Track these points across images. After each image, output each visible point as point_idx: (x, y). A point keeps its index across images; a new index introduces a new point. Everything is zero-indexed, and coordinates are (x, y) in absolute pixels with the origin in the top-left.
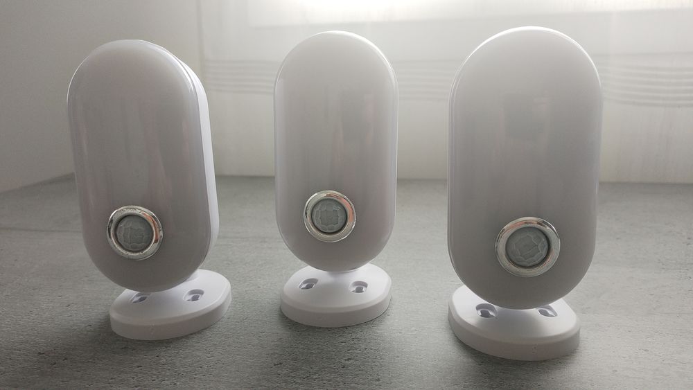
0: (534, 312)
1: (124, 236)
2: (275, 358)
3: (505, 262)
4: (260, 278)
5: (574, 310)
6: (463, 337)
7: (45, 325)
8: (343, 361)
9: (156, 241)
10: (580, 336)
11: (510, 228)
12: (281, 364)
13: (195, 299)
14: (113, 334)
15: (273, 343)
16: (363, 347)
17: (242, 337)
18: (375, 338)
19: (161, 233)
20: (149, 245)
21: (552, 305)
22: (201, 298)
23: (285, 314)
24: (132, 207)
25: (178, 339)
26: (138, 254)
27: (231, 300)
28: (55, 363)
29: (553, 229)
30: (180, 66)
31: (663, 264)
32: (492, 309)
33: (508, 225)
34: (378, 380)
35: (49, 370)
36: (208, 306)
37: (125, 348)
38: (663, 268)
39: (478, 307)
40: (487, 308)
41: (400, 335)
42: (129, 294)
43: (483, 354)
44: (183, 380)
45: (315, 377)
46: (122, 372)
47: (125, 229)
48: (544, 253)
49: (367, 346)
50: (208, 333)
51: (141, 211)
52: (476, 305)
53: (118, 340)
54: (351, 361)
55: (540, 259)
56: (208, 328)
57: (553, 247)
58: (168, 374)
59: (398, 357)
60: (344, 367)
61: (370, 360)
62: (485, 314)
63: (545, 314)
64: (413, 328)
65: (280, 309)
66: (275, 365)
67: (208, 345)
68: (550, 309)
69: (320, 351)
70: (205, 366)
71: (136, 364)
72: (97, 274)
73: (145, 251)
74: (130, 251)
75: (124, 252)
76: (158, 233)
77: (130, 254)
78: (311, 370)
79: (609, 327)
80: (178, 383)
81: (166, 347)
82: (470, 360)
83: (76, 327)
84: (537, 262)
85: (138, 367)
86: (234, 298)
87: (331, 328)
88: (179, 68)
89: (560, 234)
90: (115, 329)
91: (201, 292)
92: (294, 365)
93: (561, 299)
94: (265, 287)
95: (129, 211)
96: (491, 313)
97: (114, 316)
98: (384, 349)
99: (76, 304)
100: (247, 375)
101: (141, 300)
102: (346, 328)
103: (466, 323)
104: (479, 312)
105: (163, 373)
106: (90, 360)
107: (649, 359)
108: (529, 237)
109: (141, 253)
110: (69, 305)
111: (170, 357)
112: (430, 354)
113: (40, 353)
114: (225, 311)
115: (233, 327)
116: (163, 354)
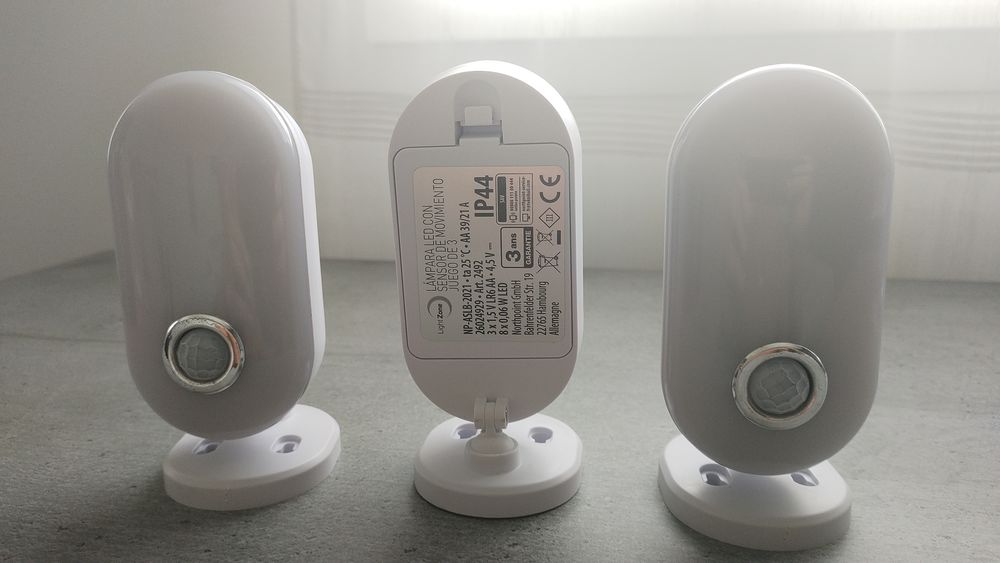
0: (786, 479)
1: (188, 358)
2: (407, 542)
3: (745, 406)
4: (382, 417)
5: (842, 475)
6: (681, 515)
7: (68, 485)
8: (506, 547)
9: (235, 366)
10: (852, 514)
11: (755, 358)
12: (415, 550)
13: (288, 449)
14: (168, 500)
15: (403, 518)
16: (534, 525)
17: (356, 508)
19: (242, 355)
20: (224, 373)
21: (813, 469)
22: (298, 449)
24: (200, 316)
26: (207, 385)
27: (340, 450)
28: (84, 544)
29: (817, 361)
30: (274, 110)
31: (968, 406)
32: (724, 474)
33: (752, 354)
35: (74, 554)
36: (308, 460)
37: (186, 522)
38: (969, 412)
39: (703, 470)
40: (715, 470)
41: (588, 508)
42: (189, 441)
43: (710, 539)
46: (182, 558)
47: (190, 348)
48: (804, 396)
49: (539, 524)
50: (307, 501)
51: (212, 322)
52: (700, 466)
53: (176, 510)
54: (518, 548)
55: (797, 405)
56: (306, 492)
57: (816, 389)
59: (586, 542)
60: (507, 557)
61: (545, 547)
62: (713, 480)
63: (801, 481)
64: (607, 499)
66: (406, 551)
67: (308, 520)
68: (809, 474)
70: (303, 552)
71: (203, 547)
72: (143, 408)
73: (218, 382)
74: (196, 381)
75: (187, 381)
76: (238, 354)
77: (196, 385)
79: (892, 500)
81: (246, 522)
82: (692, 549)
83: (114, 489)
84: (794, 408)
85: (206, 551)
86: (344, 447)
88: (272, 112)
89: (827, 367)
90: (171, 492)
91: (297, 440)
92: (433, 552)
93: (826, 462)
94: (390, 430)
95: (196, 323)
96: (722, 478)
97: (170, 473)
99: (114, 453)
101: (210, 449)
103: (685, 492)
104: (705, 477)
106: (135, 540)
107: (953, 551)
108: (782, 371)
109: (212, 384)
110: (103, 455)
111: (252, 537)
112: (633, 538)
113: (61, 528)
114: (332, 468)
115: (343, 491)
116: (241, 532)
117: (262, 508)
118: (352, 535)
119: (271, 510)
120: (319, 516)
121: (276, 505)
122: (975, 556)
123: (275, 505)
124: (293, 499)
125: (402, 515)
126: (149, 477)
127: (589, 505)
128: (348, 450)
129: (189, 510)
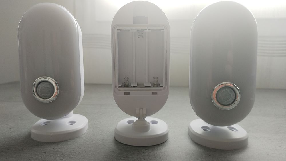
1: (40, 90)
14: (32, 139)
15: (109, 144)
17: (94, 141)
20: (52, 95)
22: (74, 124)
24: (45, 77)
26: (46, 100)
29: (237, 88)
32: (209, 128)
33: (217, 86)
34: (161, 158)
40: (206, 128)
44: (66, 158)
47: (41, 87)
48: (233, 98)
50: (77, 139)
51: (49, 79)
52: (201, 127)
53: (34, 142)
55: (231, 102)
56: (77, 137)
57: (237, 96)
58: (59, 155)
62: (205, 130)
63: (232, 130)
67: (78, 144)
70: (77, 152)
73: (50, 99)
74: (43, 98)
75: (40, 99)
76: (57, 90)
77: (43, 100)
80: (64, 159)
81: (58, 145)
85: (44, 153)
86: (89, 126)
90: (33, 137)
91: (74, 122)
95: (44, 79)
96: (208, 130)
97: (33, 131)
101: (46, 125)
104: (203, 129)
105: (56, 155)
106: (20, 150)
108: (226, 90)
109: (48, 99)
110: (11, 128)
111: (59, 149)
112: (183, 148)
114: (85, 131)
115: (89, 137)
116: (56, 147)
117: (63, 141)
118: (93, 148)
119: (66, 142)
120: (81, 143)
123: (67, 140)
124: (73, 139)
126: (26, 134)
129: (39, 142)
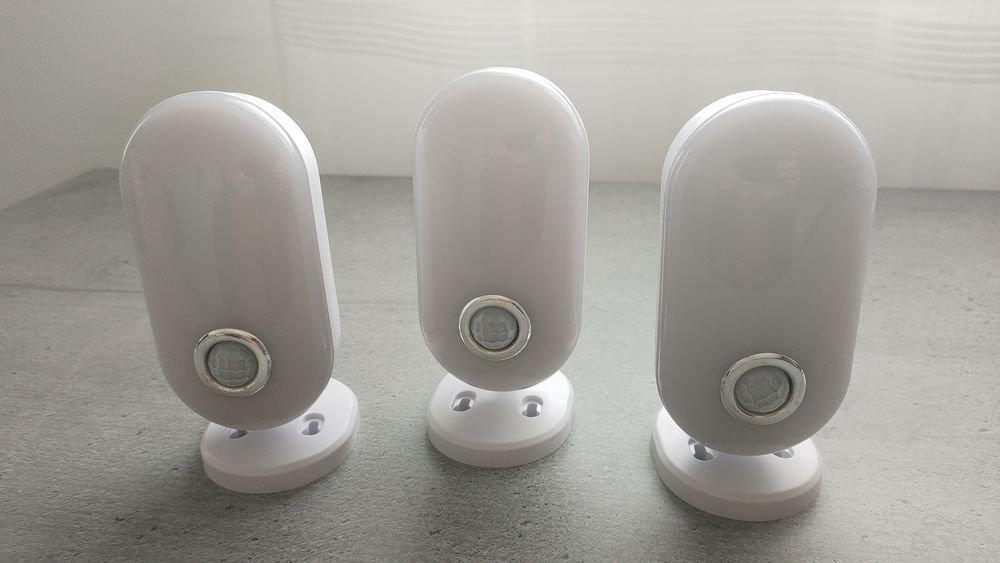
1: (219, 369)
2: (431, 522)
6: (671, 488)
7: (114, 469)
8: (519, 525)
12: (438, 531)
14: (209, 483)
15: (424, 497)
16: (542, 500)
17: (382, 487)
18: (558, 485)
20: (253, 380)
22: (323, 429)
23: (435, 445)
25: (298, 491)
26: (237, 390)
28: (142, 536)
31: (933, 349)
34: (566, 557)
35: (135, 547)
37: (230, 507)
38: (933, 356)
39: (691, 441)
41: (589, 479)
45: (485, 553)
46: (233, 548)
47: (221, 360)
48: (784, 397)
49: (547, 499)
50: (336, 480)
53: (219, 494)
54: (529, 525)
56: (334, 470)
58: (294, 551)
59: (589, 517)
60: (520, 536)
61: (553, 524)
62: (700, 453)
64: (606, 468)
65: (427, 435)
66: (431, 533)
69: (486, 509)
70: (341, 538)
71: (250, 535)
74: (227, 387)
75: (221, 387)
78: (479, 542)
79: (859, 462)
81: (285, 505)
82: (681, 521)
83: (158, 473)
85: (254, 540)
87: (498, 469)
90: (210, 475)
92: (455, 534)
98: (570, 504)
99: (150, 430)
100: (397, 551)
102: (517, 468)
104: (693, 447)
105: (288, 549)
106: (187, 530)
107: (908, 516)
109: (243, 389)
110: (140, 432)
111: (292, 521)
112: (629, 511)
113: (117, 519)
115: (368, 468)
116: (282, 517)
118: (381, 517)
119: (306, 492)
120: (349, 496)
121: (310, 486)
122: (926, 521)
124: (324, 478)
125: (424, 494)
127: (590, 476)
128: (367, 419)
129: (231, 494)
